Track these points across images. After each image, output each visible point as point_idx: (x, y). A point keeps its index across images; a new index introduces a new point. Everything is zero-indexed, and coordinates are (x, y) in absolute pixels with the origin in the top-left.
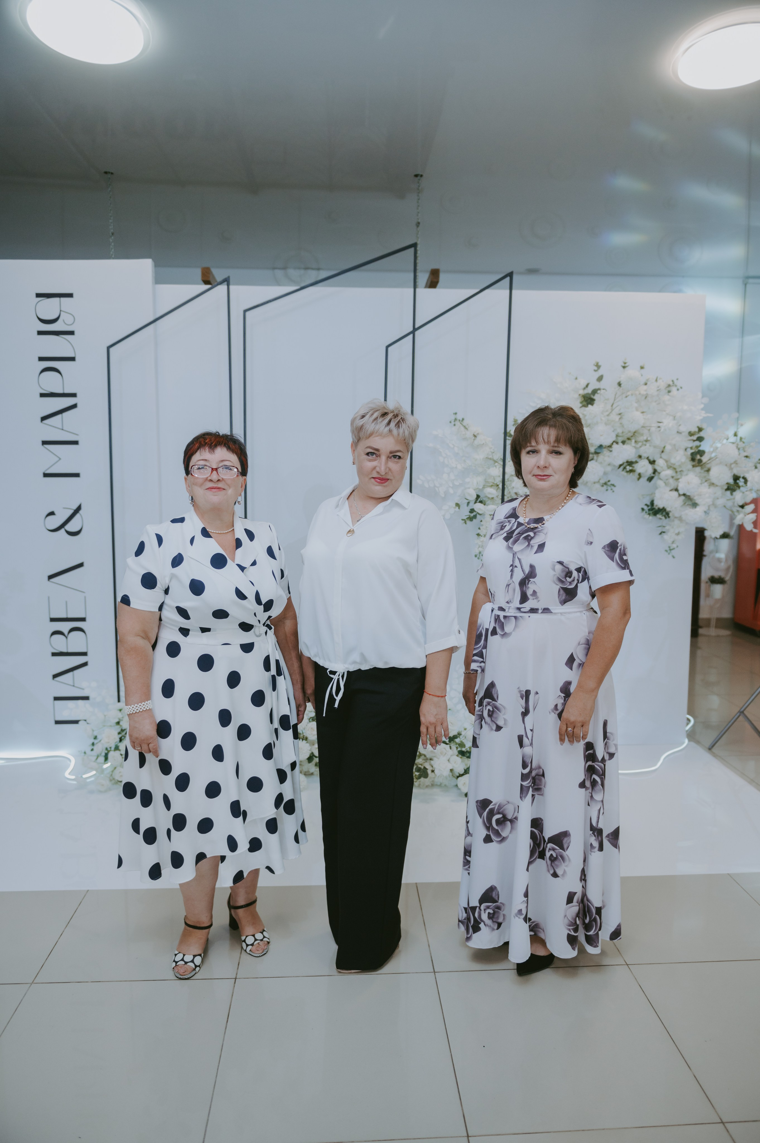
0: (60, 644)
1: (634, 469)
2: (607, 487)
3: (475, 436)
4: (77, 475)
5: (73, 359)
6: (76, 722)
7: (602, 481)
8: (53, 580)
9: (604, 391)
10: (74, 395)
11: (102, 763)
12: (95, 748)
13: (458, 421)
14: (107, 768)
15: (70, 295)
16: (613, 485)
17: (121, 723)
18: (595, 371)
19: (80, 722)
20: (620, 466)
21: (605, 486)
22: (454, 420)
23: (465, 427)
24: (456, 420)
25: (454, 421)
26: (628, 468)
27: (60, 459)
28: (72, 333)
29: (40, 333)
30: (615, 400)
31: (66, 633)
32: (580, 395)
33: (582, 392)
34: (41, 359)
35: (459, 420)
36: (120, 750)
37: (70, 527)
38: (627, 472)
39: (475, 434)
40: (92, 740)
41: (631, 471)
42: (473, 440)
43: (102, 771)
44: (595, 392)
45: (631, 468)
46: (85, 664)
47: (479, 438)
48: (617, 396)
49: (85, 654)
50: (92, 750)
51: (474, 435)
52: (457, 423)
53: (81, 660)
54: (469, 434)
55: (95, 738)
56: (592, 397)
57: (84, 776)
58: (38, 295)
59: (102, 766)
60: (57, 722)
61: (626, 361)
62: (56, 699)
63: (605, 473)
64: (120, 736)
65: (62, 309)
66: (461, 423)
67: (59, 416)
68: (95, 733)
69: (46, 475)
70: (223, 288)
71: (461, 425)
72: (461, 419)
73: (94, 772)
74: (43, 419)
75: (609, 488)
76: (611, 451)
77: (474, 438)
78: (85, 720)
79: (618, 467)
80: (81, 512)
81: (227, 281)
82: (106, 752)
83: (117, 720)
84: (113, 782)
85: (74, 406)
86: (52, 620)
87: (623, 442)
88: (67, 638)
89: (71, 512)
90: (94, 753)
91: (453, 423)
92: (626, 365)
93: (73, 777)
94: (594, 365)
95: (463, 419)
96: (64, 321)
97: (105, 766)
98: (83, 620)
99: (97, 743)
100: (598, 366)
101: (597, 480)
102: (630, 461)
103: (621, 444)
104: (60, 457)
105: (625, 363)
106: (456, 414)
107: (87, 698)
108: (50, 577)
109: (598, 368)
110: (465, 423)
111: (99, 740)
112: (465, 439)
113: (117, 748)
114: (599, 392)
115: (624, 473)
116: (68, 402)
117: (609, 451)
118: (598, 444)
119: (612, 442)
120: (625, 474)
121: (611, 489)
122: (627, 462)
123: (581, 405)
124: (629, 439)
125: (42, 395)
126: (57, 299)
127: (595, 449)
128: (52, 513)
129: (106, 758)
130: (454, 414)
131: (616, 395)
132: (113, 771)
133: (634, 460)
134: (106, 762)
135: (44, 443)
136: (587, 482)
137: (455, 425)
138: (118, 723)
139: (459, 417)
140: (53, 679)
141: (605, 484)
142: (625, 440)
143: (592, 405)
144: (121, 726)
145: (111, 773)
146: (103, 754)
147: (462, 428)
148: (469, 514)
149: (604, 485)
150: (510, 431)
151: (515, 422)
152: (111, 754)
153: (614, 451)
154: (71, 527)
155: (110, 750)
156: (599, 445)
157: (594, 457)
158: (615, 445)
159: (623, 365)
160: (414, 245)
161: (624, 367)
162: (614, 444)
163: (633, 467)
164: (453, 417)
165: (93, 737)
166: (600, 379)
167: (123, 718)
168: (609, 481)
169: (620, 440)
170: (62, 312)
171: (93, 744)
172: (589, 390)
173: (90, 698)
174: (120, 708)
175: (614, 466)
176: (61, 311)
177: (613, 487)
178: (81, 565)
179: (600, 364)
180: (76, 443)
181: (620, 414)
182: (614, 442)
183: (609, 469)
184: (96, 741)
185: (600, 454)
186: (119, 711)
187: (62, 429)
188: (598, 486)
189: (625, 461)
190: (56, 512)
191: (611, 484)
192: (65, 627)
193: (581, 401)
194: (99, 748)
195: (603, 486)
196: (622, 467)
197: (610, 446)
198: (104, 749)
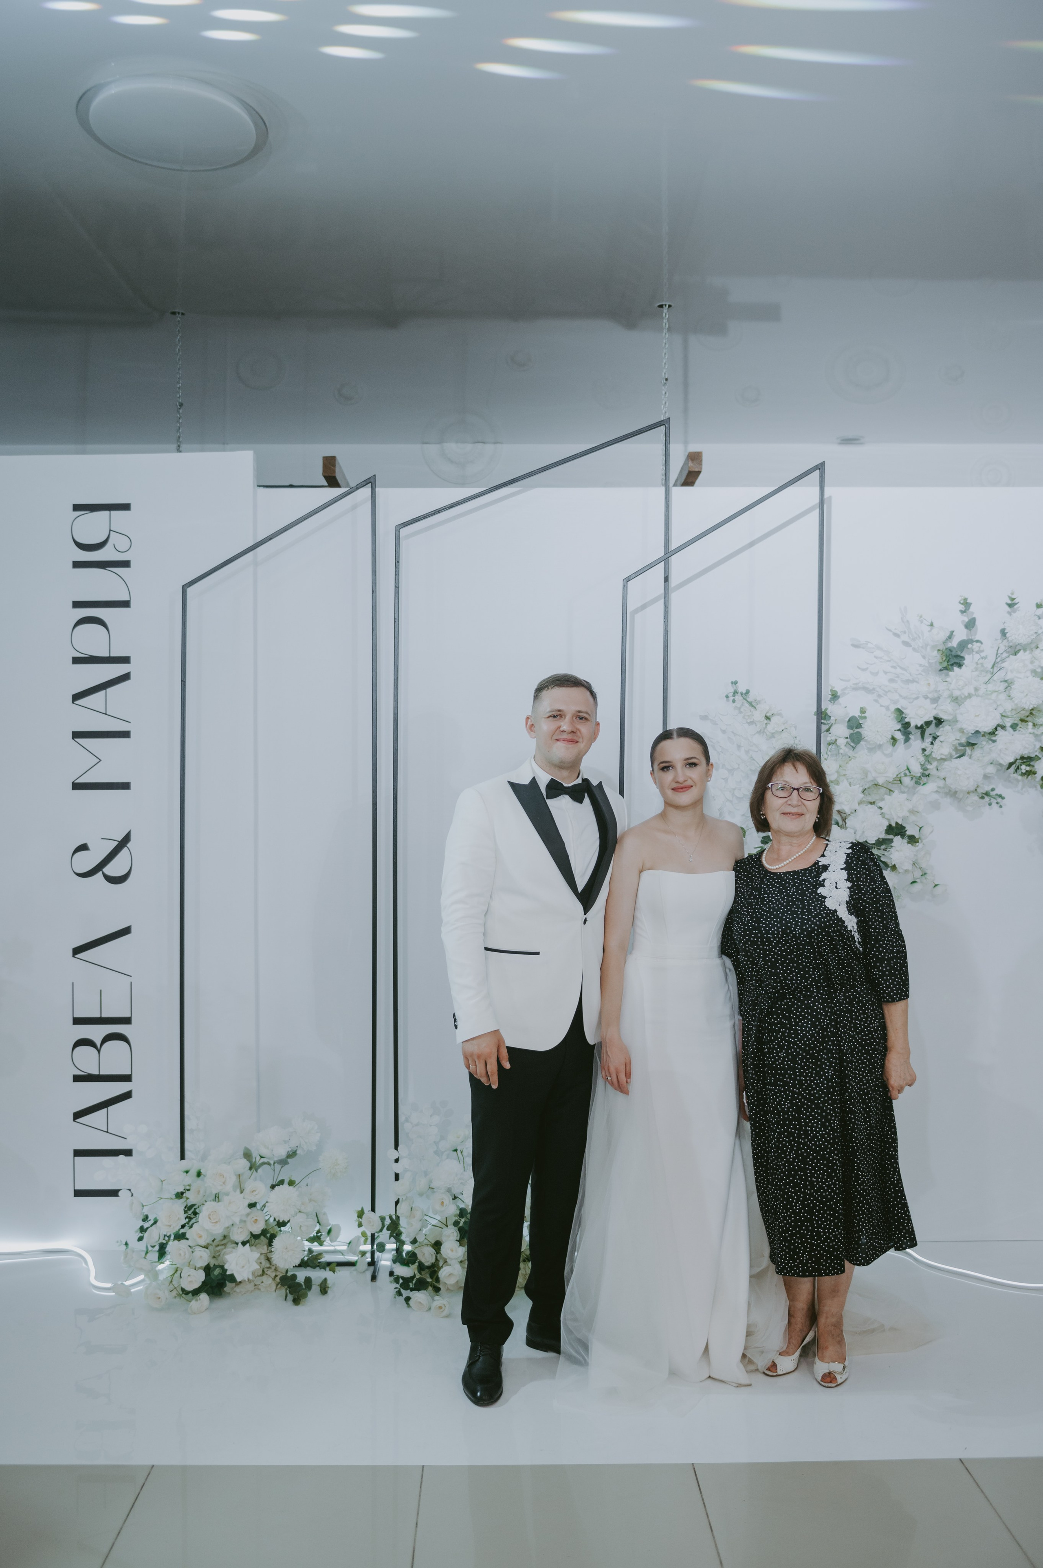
0: (87, 1060)
1: (1033, 769)
2: (990, 800)
3: (768, 718)
4: (126, 786)
5: (126, 604)
6: (114, 1193)
7: (980, 791)
8: (83, 955)
9: (979, 644)
10: (126, 660)
11: (156, 1262)
12: (146, 1235)
13: (739, 694)
14: (162, 1271)
15: (126, 507)
16: (1000, 796)
17: (187, 1194)
18: (962, 612)
19: (120, 1193)
20: (1011, 765)
21: (987, 799)
22: (732, 694)
23: (750, 704)
24: (735, 692)
25: (734, 696)
26: (1024, 768)
27: (100, 760)
28: (126, 564)
29: (77, 565)
30: (996, 659)
31: (99, 1045)
32: (939, 650)
33: (942, 647)
34: (77, 605)
35: (742, 694)
36: (187, 1239)
37: (110, 870)
38: (1023, 774)
39: (768, 715)
40: (142, 1223)
41: (1028, 773)
42: (765, 726)
43: (156, 1275)
44: (963, 645)
45: (1028, 768)
46: (127, 1095)
47: (773, 719)
48: (1000, 651)
49: (127, 1078)
50: (140, 1239)
51: (765, 716)
52: (738, 698)
53: (119, 1088)
54: (758, 716)
55: (146, 1219)
56: (959, 653)
57: (127, 1283)
58: (77, 508)
59: (157, 1266)
60: (78, 1193)
61: (1013, 597)
62: (78, 1153)
63: (986, 777)
64: (186, 1215)
65: (111, 529)
66: (744, 698)
67: (102, 693)
68: (146, 1211)
69: (76, 786)
70: (366, 491)
71: (745, 702)
72: (744, 692)
73: (142, 1277)
74: (76, 697)
75: (994, 801)
76: (994, 741)
77: (766, 721)
78: (130, 1190)
79: (1007, 766)
80: (128, 845)
81: (371, 482)
82: (164, 1242)
83: (181, 1190)
84: (174, 1293)
85: (126, 677)
86: (77, 1021)
87: (1014, 727)
88: (99, 1051)
89: (113, 845)
90: (142, 1245)
91: (731, 698)
92: (1014, 602)
93: (109, 1285)
94: (960, 603)
95: (748, 692)
96: (114, 545)
97: (161, 1267)
98: (127, 1021)
99: (147, 1228)
100: (966, 604)
101: (973, 789)
102: (1026, 756)
103: (1010, 728)
104: (100, 758)
105: (1013, 599)
106: (736, 683)
107: (128, 1153)
108: (77, 951)
109: (965, 607)
110: (751, 698)
111: (152, 1222)
112: (752, 723)
113: (180, 1237)
114: (970, 646)
115: (1017, 776)
116: (118, 670)
117: (991, 742)
118: (971, 729)
119: (995, 727)
120: (1020, 778)
121: (997, 803)
122: (1022, 758)
123: (941, 667)
124: (1022, 720)
125: (76, 661)
126: (107, 513)
127: (967, 738)
128: (83, 847)
129: (162, 1251)
130: (732, 683)
131: (998, 651)
132: (174, 1274)
133: (1033, 755)
134: (160, 1261)
135: (76, 735)
136: (956, 792)
137: (734, 701)
138: (180, 1195)
139: (742, 689)
140: (74, 1121)
141: (987, 794)
142: (1016, 722)
143: (960, 665)
144: (187, 1199)
145: (170, 1280)
146: (157, 1248)
147: (747, 705)
148: (763, 845)
149: (984, 795)
150: (826, 709)
151: (832, 695)
152: (173, 1246)
153: (997, 741)
154: (114, 869)
155: (169, 1240)
156: (973, 733)
157: (965, 751)
158: (1000, 732)
159: (1009, 602)
160: (664, 423)
161: (1010, 606)
162: (999, 728)
163: (1033, 766)
164: (731, 690)
165: (142, 1217)
166: (970, 625)
167: (189, 1185)
168: (993, 790)
169: (1008, 723)
170: (111, 532)
171: (143, 1230)
172: (954, 643)
173: (134, 1153)
174: (186, 1169)
175: (1001, 765)
176: (110, 530)
177: (999, 800)
178: (126, 931)
179: (968, 601)
180: (126, 734)
181: (1006, 681)
182: (998, 725)
183: (991, 769)
184: (146, 1225)
185: (975, 746)
186: (185, 1173)
187: (106, 714)
188: (975, 798)
189: (1019, 758)
190: (90, 846)
191: (997, 795)
192: (96, 1033)
193: (941, 661)
194: (154, 1236)
195: (982, 798)
196: (1013, 767)
197: (993, 733)
198: (162, 1237)
